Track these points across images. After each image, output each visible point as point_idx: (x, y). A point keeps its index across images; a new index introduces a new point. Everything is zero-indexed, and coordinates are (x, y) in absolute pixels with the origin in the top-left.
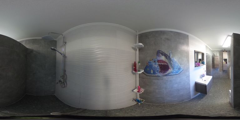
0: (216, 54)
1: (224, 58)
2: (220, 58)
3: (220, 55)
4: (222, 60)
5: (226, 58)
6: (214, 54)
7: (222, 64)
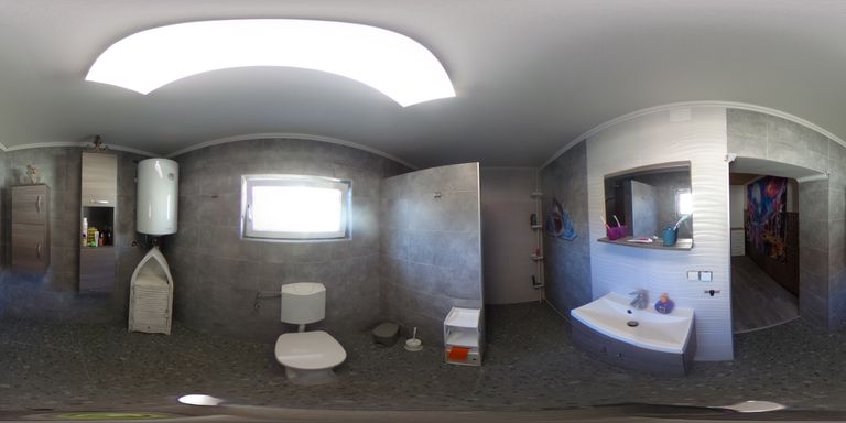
0: (31, 170)
1: (87, 202)
2: (59, 200)
3: (59, 176)
4: (71, 216)
5: (105, 203)
6: (16, 174)
7: (69, 243)
